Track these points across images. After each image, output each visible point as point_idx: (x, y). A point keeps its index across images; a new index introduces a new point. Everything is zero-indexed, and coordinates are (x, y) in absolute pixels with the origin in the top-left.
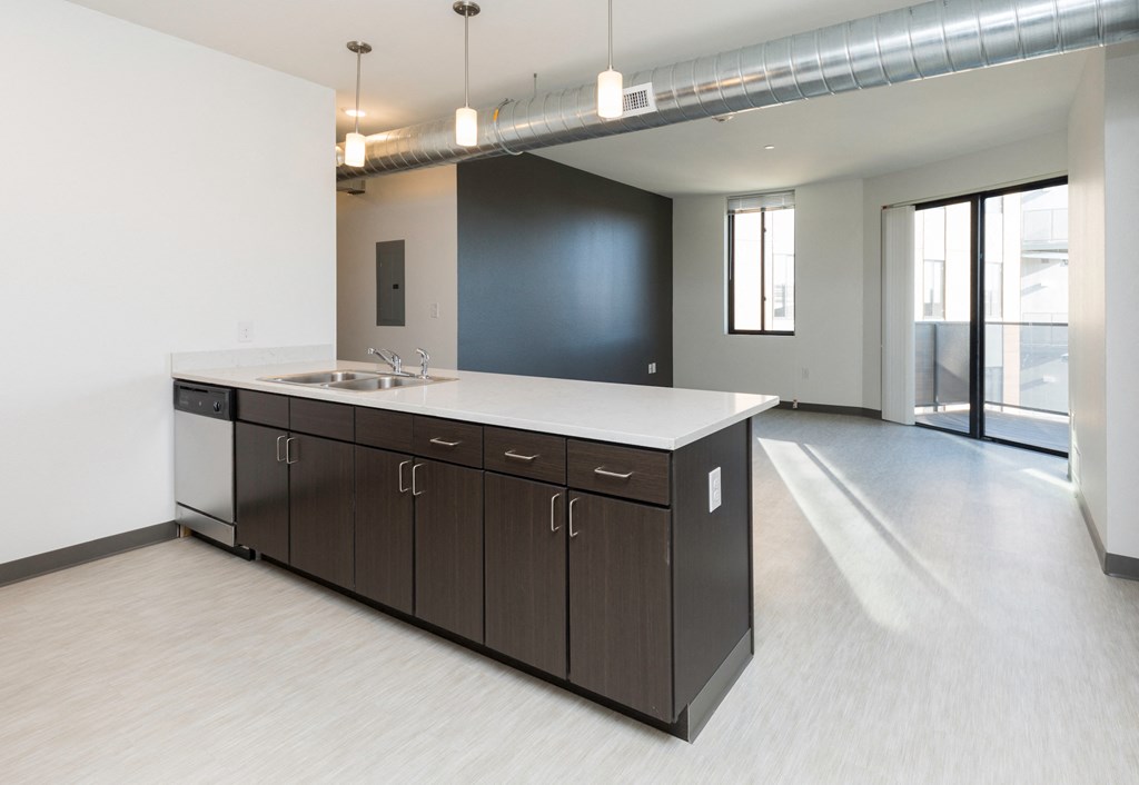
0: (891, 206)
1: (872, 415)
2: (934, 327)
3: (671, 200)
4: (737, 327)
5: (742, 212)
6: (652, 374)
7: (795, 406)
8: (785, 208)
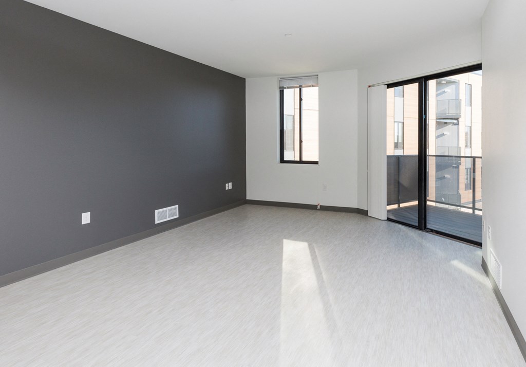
0: (373, 86)
1: (363, 213)
2: (398, 159)
3: (244, 79)
4: (285, 159)
5: (288, 88)
6: (229, 190)
7: (319, 207)
8: (313, 86)
